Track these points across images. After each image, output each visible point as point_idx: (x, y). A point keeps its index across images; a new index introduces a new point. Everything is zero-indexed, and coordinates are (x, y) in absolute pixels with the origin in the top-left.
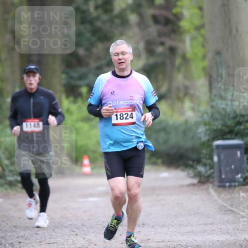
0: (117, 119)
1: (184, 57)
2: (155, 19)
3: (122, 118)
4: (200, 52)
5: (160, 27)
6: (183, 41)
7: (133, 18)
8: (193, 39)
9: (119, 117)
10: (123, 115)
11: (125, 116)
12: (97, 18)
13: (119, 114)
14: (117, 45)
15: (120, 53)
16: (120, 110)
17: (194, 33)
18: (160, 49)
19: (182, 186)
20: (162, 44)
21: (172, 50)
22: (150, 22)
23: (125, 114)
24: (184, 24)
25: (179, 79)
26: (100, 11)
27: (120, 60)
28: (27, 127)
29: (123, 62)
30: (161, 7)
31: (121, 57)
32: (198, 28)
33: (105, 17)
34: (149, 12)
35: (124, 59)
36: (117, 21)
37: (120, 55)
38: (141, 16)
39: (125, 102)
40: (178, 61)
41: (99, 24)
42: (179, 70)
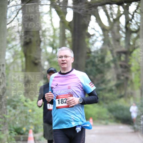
0: (59, 104)
1: (132, 81)
2: (121, 66)
3: (62, 102)
4: (138, 80)
5: (123, 69)
6: (131, 75)
7: (112, 65)
8: (136, 74)
9: (60, 101)
10: (63, 100)
11: (64, 101)
12: (98, 65)
13: (60, 99)
14: (62, 50)
15: (63, 56)
16: (61, 97)
17: (136, 72)
18: (122, 78)
19: (128, 133)
20: (123, 76)
21: (127, 78)
22: (119, 67)
23: (65, 100)
24: (132, 69)
25: (129, 89)
26: (100, 62)
27: (63, 61)
28: (50, 107)
29: (65, 63)
30: (123, 61)
31: (64, 59)
32: (138, 70)
33: (101, 64)
34: (119, 63)
35: (66, 60)
36: (106, 66)
37: (63, 57)
38: (116, 64)
39: (65, 91)
40: (129, 82)
41: (99, 67)
42: (129, 86)
